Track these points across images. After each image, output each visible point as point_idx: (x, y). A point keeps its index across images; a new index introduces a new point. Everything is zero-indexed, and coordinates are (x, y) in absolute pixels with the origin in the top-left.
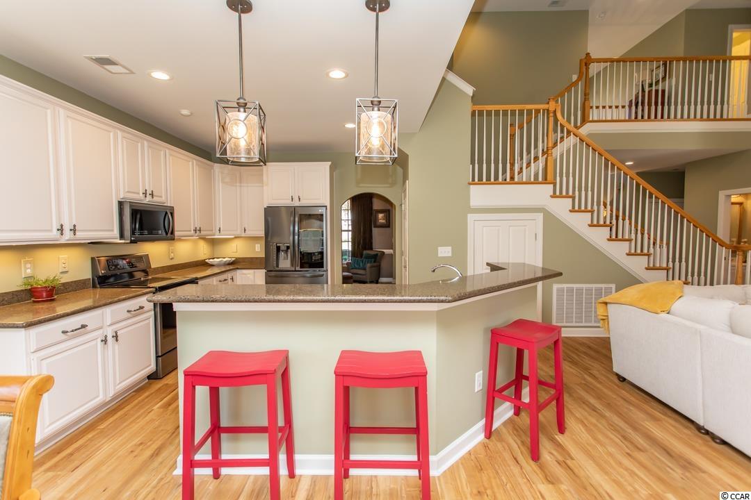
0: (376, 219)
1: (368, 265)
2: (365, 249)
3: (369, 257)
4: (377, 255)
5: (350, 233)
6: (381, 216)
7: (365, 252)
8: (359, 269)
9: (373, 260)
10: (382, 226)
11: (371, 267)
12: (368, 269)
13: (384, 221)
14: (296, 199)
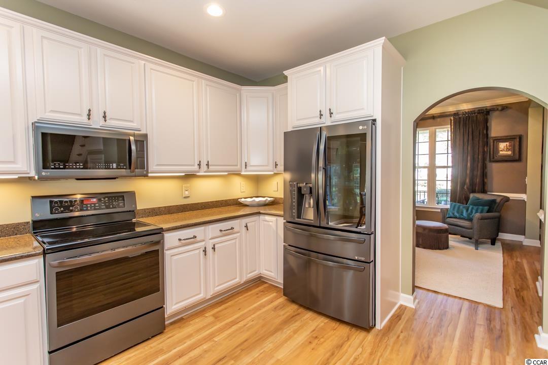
0: (496, 149)
1: (478, 215)
2: (474, 191)
3: (478, 203)
4: (494, 201)
5: (450, 170)
6: (502, 145)
7: (472, 196)
8: (460, 218)
9: (486, 208)
10: (506, 160)
11: (482, 219)
12: (475, 221)
13: (509, 153)
14: (326, 113)
